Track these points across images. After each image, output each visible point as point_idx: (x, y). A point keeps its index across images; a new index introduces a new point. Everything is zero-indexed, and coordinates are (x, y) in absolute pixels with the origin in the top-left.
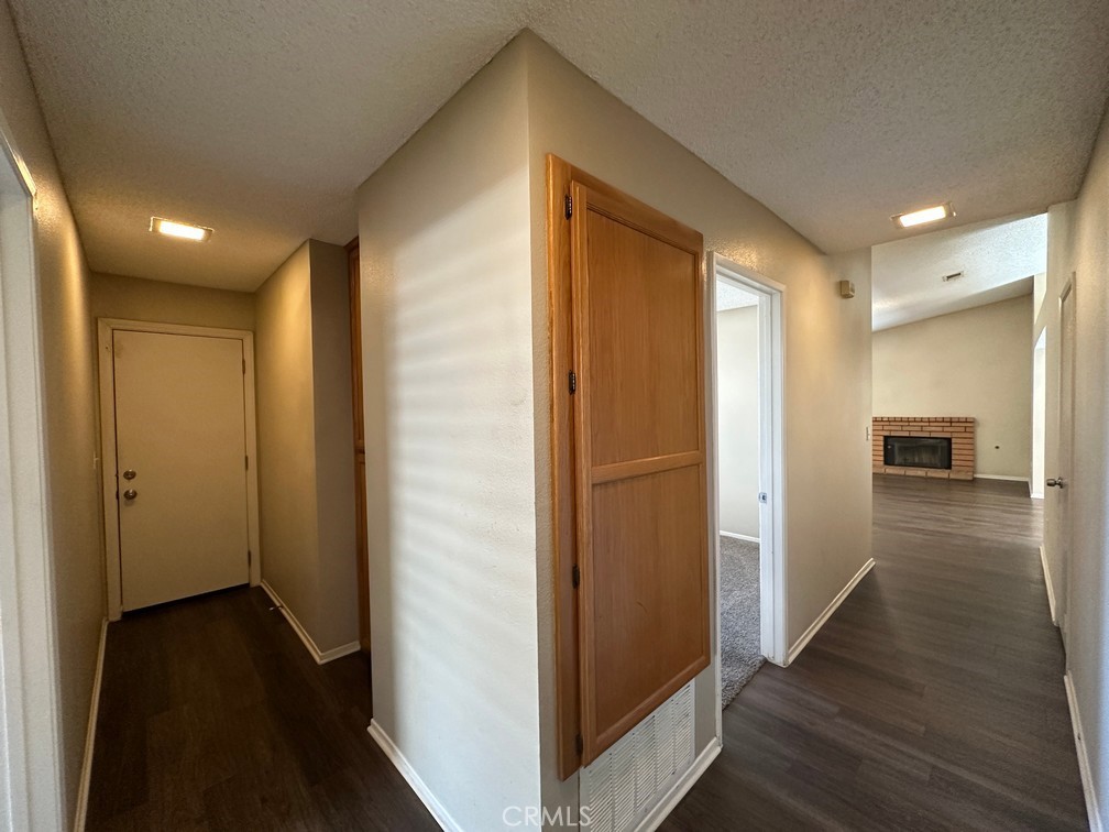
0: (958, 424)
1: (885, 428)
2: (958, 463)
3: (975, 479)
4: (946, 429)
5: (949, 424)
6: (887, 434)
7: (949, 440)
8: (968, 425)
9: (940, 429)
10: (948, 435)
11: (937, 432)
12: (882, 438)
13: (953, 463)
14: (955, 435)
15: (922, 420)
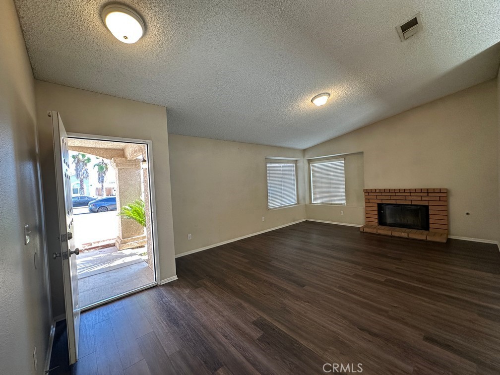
0: (434, 194)
1: (378, 197)
2: (435, 226)
3: (449, 240)
4: (424, 198)
5: (426, 194)
6: (379, 202)
7: (427, 207)
8: (442, 195)
9: (419, 198)
10: (426, 203)
11: (417, 201)
12: (376, 205)
13: (431, 226)
14: (431, 203)
15: (405, 191)
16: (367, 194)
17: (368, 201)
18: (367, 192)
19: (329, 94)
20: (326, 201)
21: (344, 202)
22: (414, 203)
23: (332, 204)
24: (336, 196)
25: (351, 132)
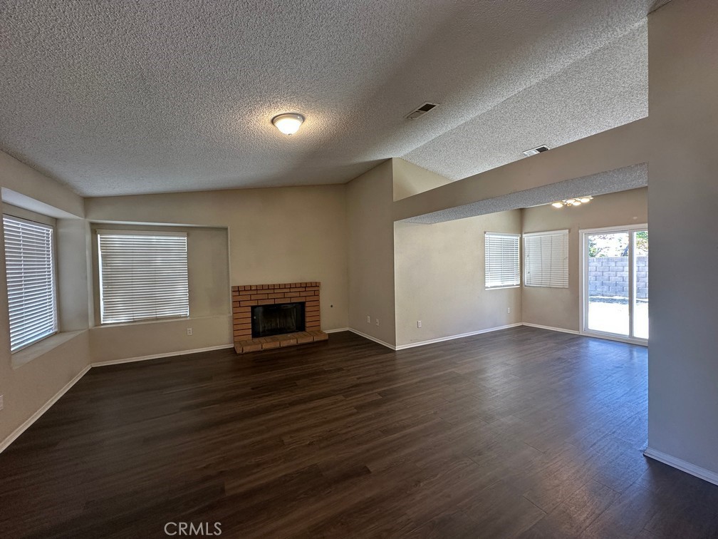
0: (310, 289)
1: (253, 297)
2: (311, 324)
4: (302, 294)
5: (304, 289)
6: (254, 304)
7: (304, 304)
8: (315, 289)
9: (297, 295)
10: (302, 300)
11: (296, 298)
12: (250, 309)
13: (307, 325)
14: (308, 299)
15: (285, 286)
16: (237, 294)
17: (237, 304)
18: (237, 290)
19: (304, 119)
20: (140, 315)
21: (185, 312)
22: (294, 300)
23: (157, 319)
24: (167, 302)
25: (208, 191)
